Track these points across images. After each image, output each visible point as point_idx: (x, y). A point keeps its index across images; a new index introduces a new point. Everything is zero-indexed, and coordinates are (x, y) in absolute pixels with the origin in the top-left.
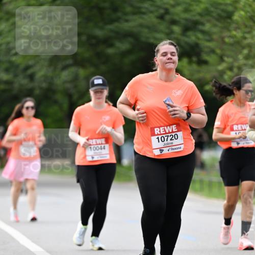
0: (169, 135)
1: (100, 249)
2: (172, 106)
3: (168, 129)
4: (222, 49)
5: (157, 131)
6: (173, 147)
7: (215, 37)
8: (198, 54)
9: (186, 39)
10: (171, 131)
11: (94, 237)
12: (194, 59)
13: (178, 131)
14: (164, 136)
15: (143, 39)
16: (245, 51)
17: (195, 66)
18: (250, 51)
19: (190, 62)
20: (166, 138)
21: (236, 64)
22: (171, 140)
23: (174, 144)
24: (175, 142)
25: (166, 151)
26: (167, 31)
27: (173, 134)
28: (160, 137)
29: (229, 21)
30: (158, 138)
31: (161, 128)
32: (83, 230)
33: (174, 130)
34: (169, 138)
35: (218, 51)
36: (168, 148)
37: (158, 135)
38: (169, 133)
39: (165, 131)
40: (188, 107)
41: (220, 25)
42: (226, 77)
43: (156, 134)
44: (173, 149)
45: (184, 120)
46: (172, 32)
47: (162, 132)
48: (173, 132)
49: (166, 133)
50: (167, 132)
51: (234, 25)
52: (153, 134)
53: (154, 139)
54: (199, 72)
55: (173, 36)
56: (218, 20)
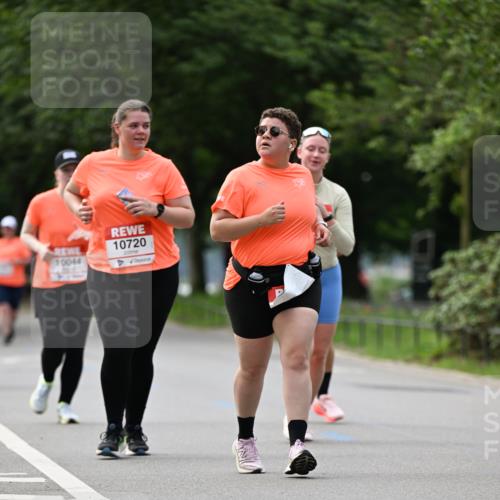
0: (133, 239)
1: (72, 421)
2: (131, 201)
3: (132, 230)
4: (401, 67)
5: (114, 232)
6: (139, 258)
7: (388, 41)
8: (355, 77)
9: (332, 45)
10: (135, 233)
11: (62, 404)
12: (349, 86)
13: (147, 233)
14: (125, 239)
15: (249, 46)
16: (449, 74)
17: (349, 100)
18: (458, 71)
19: (339, 92)
20: (127, 243)
21: (429, 97)
22: (135, 246)
23: (140, 253)
24: (141, 250)
25: (127, 263)
26: (295, 30)
27: (139, 238)
28: (118, 241)
29: (415, 10)
30: (116, 243)
31: (121, 228)
32: (45, 389)
33: (140, 233)
34: (133, 244)
35: (394, 70)
36: (130, 259)
37: (116, 238)
38: (133, 236)
39: (126, 232)
40: (163, 196)
41: (397, 18)
42: (410, 120)
43: (113, 236)
44: (138, 261)
45: (156, 217)
46: (305, 33)
47: (122, 235)
48: (138, 235)
49: (128, 236)
50: (130, 234)
51: (426, 20)
52: (109, 237)
53: (110, 244)
54: (357, 111)
55: (308, 40)
56: (394, 9)
